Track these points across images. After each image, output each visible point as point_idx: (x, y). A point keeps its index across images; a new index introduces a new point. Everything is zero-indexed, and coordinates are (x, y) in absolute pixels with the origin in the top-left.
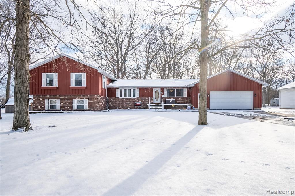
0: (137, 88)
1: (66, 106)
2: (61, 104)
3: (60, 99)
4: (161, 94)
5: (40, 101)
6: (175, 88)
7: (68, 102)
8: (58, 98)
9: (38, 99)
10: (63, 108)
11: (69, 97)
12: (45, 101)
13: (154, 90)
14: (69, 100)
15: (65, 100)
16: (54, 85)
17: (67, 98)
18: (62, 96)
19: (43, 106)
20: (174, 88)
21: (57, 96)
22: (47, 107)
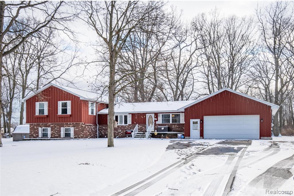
0: (129, 114)
1: (55, 134)
2: (52, 132)
3: (50, 127)
4: (155, 120)
5: (35, 129)
6: (171, 113)
7: (57, 130)
8: (49, 126)
9: (33, 127)
10: (53, 136)
11: (58, 125)
12: (39, 129)
13: (148, 116)
14: (58, 128)
15: (54, 128)
16: (45, 114)
17: (56, 126)
18: (52, 124)
19: (37, 133)
20: (169, 113)
21: (48, 124)
22: (40, 135)
